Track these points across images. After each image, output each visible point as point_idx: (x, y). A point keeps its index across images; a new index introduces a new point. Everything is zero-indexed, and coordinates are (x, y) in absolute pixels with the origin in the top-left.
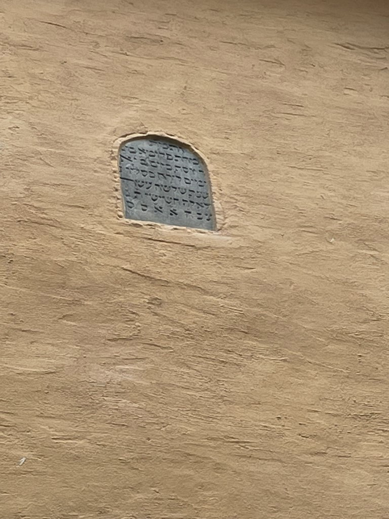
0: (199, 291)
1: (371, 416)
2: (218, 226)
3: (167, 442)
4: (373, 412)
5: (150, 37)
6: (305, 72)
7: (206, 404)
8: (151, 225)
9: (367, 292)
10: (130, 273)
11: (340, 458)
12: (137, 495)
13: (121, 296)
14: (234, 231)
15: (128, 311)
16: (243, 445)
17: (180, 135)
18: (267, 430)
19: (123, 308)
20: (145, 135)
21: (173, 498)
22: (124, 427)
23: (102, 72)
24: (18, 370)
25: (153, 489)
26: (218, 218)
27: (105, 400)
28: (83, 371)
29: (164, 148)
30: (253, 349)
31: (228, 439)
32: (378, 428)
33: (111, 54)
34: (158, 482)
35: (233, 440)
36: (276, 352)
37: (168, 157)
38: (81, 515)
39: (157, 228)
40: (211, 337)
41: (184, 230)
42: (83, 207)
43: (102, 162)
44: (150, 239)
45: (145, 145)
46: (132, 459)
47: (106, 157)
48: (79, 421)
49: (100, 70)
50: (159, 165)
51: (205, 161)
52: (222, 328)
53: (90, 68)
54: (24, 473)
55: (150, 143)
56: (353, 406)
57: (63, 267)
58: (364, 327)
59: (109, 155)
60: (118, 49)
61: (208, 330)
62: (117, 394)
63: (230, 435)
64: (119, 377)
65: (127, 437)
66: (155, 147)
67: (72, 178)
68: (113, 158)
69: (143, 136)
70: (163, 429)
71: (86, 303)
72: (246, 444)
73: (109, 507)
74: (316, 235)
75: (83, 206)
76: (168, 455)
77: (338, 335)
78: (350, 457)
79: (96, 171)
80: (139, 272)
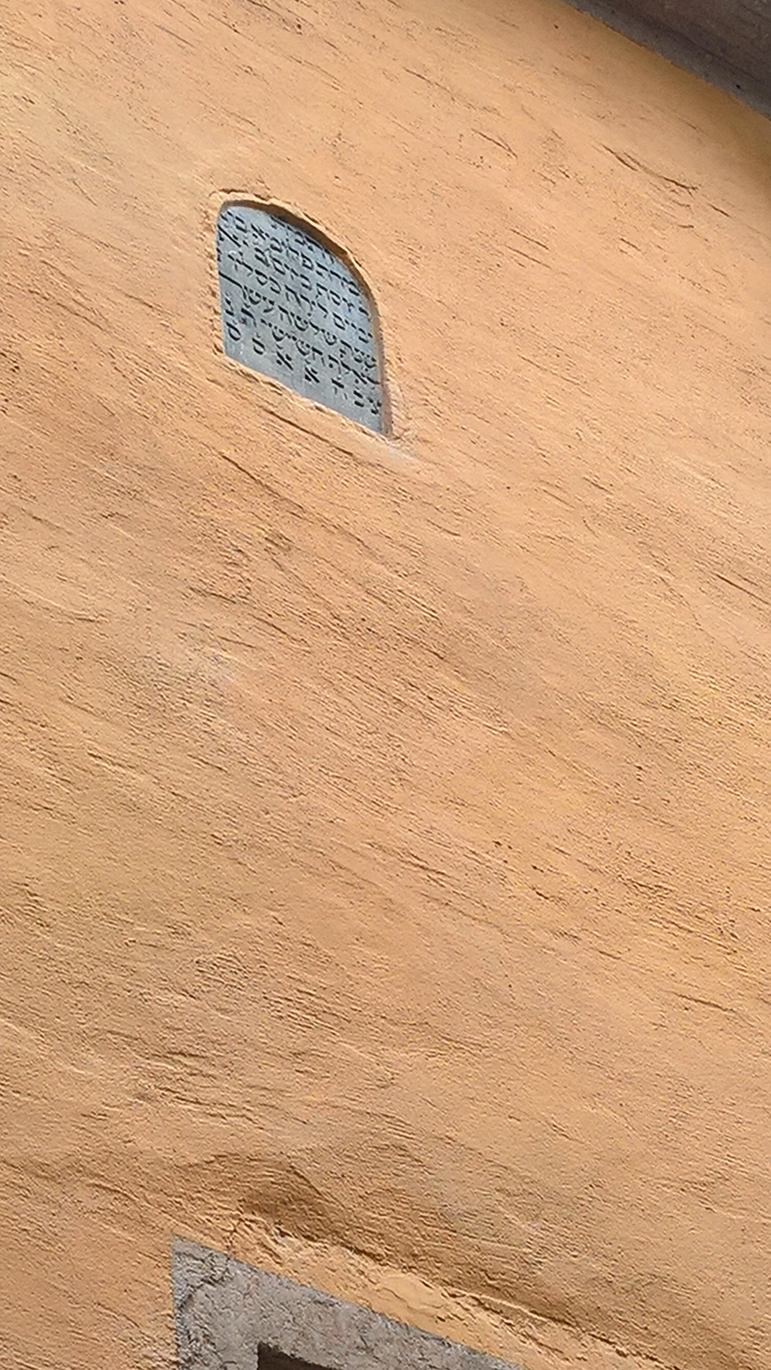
0: (358, 546)
1: (656, 892)
2: (396, 431)
3: (299, 828)
4: (660, 884)
5: (279, 11)
6: (551, 183)
7: (369, 775)
8: (273, 386)
9: (653, 647)
10: (236, 468)
11: (603, 956)
12: (244, 917)
13: (218, 510)
14: (423, 450)
15: (228, 544)
16: (435, 876)
17: (329, 226)
18: (477, 861)
19: (220, 535)
20: (264, 202)
21: (308, 942)
22: (221, 773)
23: (189, 47)
24: (27, 593)
25: (272, 913)
26: (396, 415)
27: (187, 709)
28: (147, 638)
29: (297, 241)
30: (452, 695)
31: (407, 856)
32: (669, 918)
33: (206, 18)
34: (283, 903)
35: (417, 862)
36: (494, 714)
37: (304, 261)
38: (139, 926)
39: (284, 395)
40: (379, 646)
41: (332, 415)
42: (151, 307)
43: (188, 228)
44: (272, 413)
45: (263, 221)
46: (237, 841)
47: (195, 220)
48: (138, 734)
49: (187, 42)
50: (287, 271)
51: (373, 292)
52: (399, 635)
53: (167, 31)
54: (35, 806)
55: (273, 223)
56: (626, 861)
57: (113, 414)
58: (647, 713)
59: (201, 220)
60: (220, 13)
61: (373, 629)
62: (209, 703)
63: (411, 849)
64: (210, 670)
65: (226, 795)
66: (281, 233)
67: (132, 240)
68: (208, 228)
69: (262, 204)
70: (293, 800)
71: (152, 501)
72: (440, 876)
73: (190, 924)
74: (567, 508)
75: (151, 304)
76: (302, 854)
77: (603, 715)
78: (619, 958)
79: (175, 243)
80: (251, 472)
